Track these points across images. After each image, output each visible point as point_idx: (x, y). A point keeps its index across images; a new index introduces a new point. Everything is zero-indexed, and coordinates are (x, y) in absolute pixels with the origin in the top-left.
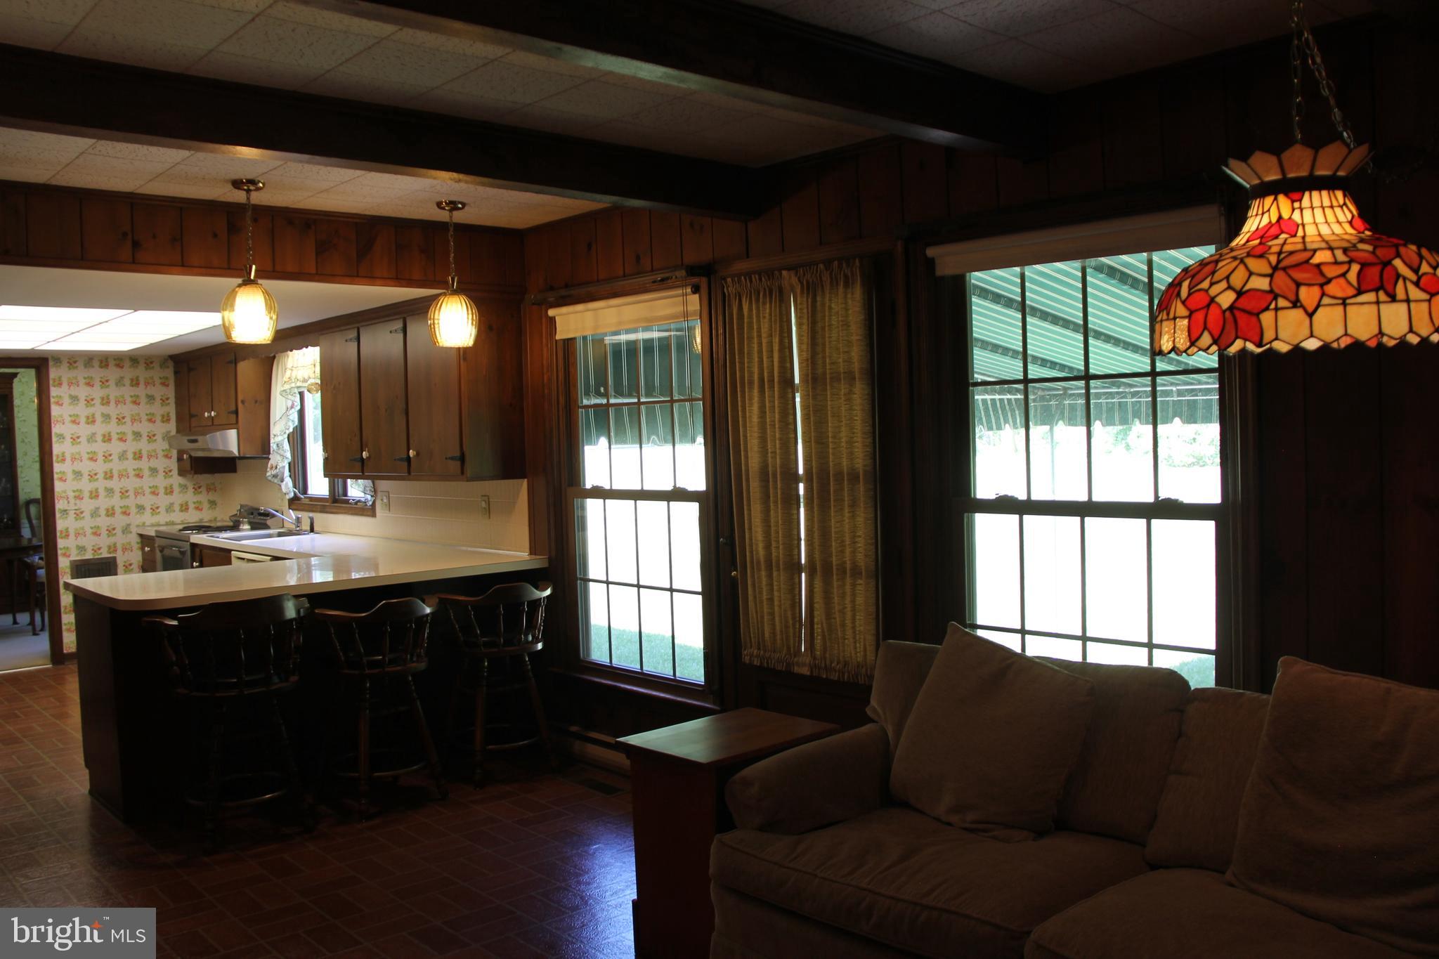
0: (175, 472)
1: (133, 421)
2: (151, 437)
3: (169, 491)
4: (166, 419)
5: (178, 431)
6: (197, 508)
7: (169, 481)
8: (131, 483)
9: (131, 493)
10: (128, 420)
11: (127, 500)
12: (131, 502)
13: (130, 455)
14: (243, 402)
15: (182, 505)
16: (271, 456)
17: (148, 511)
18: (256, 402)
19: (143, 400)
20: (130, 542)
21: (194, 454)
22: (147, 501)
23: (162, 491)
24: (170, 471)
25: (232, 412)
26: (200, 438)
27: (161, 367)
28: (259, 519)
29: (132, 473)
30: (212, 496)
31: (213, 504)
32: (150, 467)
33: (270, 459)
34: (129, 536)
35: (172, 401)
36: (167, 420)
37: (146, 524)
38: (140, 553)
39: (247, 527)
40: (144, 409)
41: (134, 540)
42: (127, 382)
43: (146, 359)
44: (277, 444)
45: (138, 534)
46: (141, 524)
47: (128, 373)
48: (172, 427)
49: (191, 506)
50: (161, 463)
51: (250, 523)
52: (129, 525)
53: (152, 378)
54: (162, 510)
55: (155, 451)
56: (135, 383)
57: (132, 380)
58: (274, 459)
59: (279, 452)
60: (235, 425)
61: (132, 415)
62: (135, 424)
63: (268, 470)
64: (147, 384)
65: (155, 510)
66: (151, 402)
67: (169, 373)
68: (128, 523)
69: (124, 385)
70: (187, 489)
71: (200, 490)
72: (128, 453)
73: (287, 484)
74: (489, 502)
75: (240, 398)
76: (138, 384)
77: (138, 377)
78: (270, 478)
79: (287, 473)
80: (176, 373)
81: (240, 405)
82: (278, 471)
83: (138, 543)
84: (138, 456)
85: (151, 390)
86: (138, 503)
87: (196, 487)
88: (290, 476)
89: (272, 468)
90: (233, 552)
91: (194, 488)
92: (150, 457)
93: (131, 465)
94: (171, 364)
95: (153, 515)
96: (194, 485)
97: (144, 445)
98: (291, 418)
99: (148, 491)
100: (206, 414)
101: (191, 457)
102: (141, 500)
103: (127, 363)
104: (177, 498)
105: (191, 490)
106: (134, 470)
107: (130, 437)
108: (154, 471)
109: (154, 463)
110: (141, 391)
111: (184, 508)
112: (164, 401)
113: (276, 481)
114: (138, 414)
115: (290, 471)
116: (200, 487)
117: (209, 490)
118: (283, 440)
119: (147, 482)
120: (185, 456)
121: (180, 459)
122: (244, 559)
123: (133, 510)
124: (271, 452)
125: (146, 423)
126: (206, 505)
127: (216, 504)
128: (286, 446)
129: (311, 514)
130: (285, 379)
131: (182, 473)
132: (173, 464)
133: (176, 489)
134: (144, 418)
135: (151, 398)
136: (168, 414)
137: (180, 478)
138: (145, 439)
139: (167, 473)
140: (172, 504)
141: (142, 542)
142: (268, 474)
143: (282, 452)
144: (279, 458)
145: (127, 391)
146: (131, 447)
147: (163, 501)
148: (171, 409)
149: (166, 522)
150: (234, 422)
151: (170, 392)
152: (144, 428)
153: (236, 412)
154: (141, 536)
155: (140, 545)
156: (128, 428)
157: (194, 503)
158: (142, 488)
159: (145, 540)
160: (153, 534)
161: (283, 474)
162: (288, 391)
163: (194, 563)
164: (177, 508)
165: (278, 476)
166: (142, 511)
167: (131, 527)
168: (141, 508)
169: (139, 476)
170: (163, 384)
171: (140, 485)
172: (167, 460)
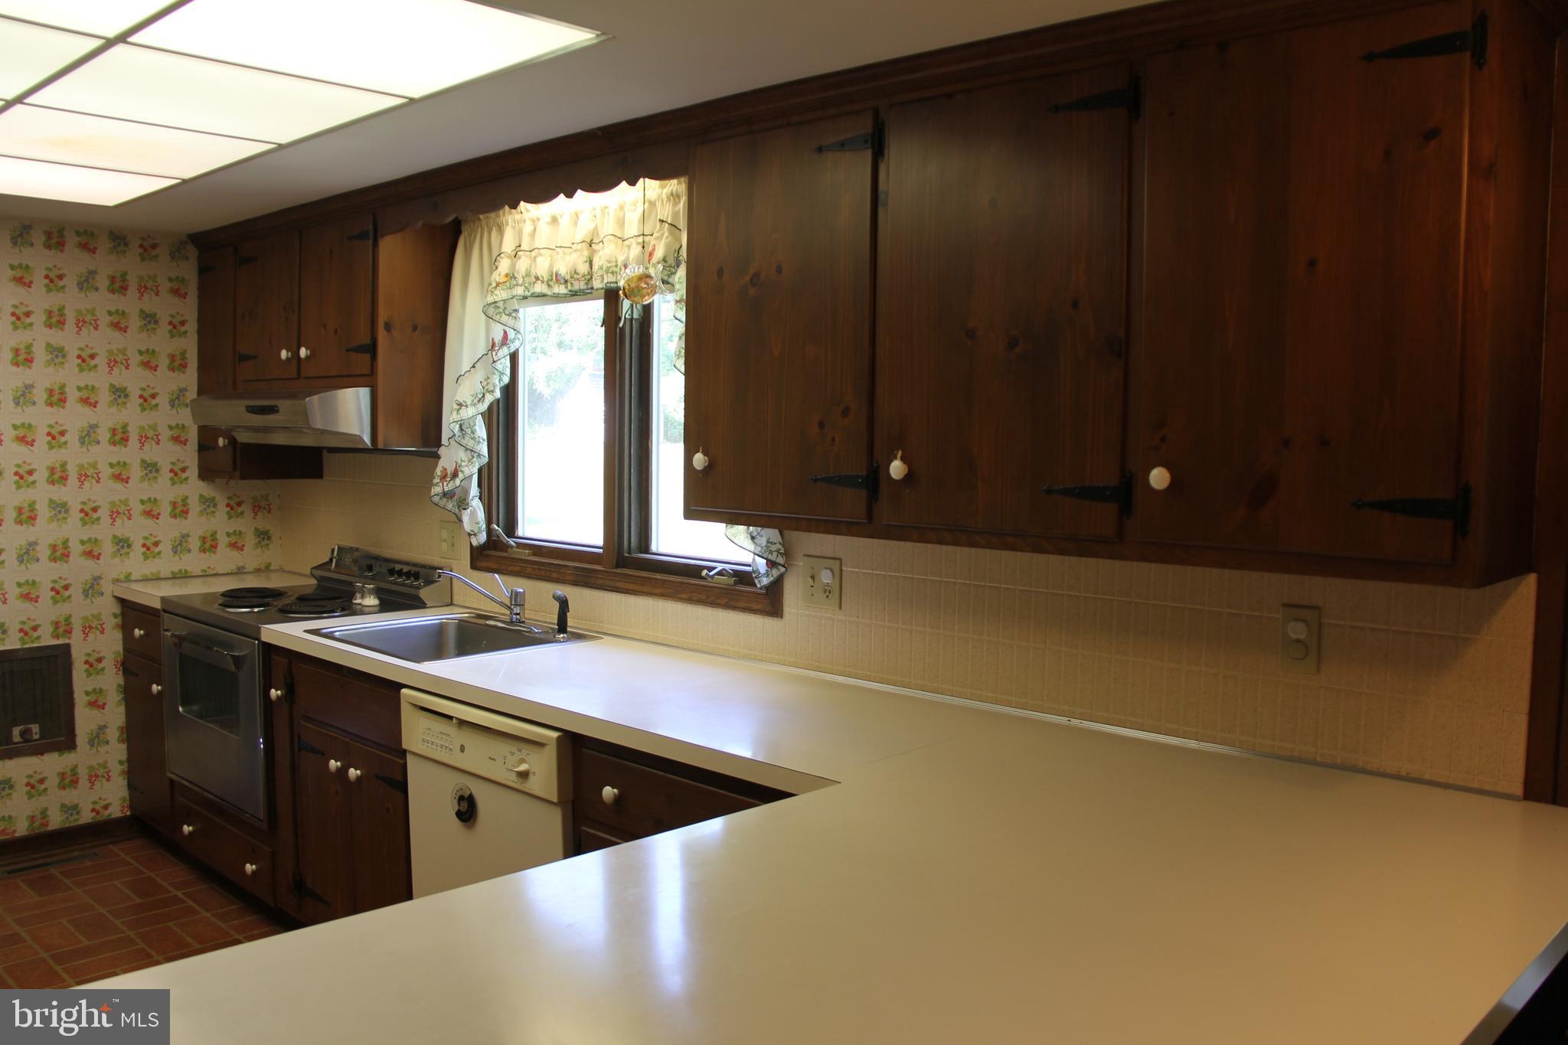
0: (193, 472)
1: (112, 363)
2: (147, 400)
3: (180, 510)
4: (178, 364)
5: (201, 391)
6: (233, 545)
7: (180, 490)
8: (105, 493)
9: (104, 513)
10: (101, 361)
11: (95, 526)
12: (104, 531)
13: (104, 435)
14: (388, 327)
15: (204, 539)
16: (442, 451)
17: (138, 550)
18: (415, 328)
19: (135, 322)
20: (100, 614)
21: (243, 437)
22: (136, 529)
23: (165, 509)
24: (184, 470)
25: (360, 349)
26: (284, 405)
27: (173, 256)
28: (392, 583)
29: (106, 472)
30: (262, 522)
31: (263, 536)
32: (143, 461)
33: (438, 457)
34: (98, 600)
35: (192, 327)
36: (180, 365)
37: (133, 578)
38: (118, 635)
39: (371, 601)
40: (134, 341)
41: (107, 609)
42: (103, 282)
43: (143, 239)
44: (461, 426)
45: (115, 597)
46: (122, 577)
47: (106, 264)
48: (190, 379)
49: (223, 541)
50: (165, 454)
51: (378, 592)
52: (97, 579)
53: (154, 278)
54: (165, 548)
55: (154, 427)
56: (118, 285)
57: (113, 279)
58: (449, 456)
59: (463, 442)
60: (367, 378)
61: (110, 352)
62: (116, 371)
63: (437, 480)
64: (142, 289)
65: (150, 548)
66: (150, 327)
67: (189, 271)
68: (96, 574)
69: (97, 289)
70: (215, 506)
71: (240, 510)
72: (99, 431)
73: (473, 514)
74: (1320, 625)
75: (382, 316)
76: (124, 288)
77: (124, 275)
78: (436, 499)
79: (474, 490)
80: (203, 270)
81: (382, 334)
82: (458, 481)
83: (115, 616)
84: (120, 437)
85: (151, 303)
86: (119, 535)
87: (232, 503)
88: (480, 498)
89: (444, 477)
90: (404, 691)
91: (228, 505)
92: (143, 439)
93: (104, 454)
94: (192, 252)
95: (146, 558)
96: (230, 498)
97: (132, 415)
98: (499, 366)
99: (137, 508)
100: (284, 354)
101: (233, 442)
102: (124, 528)
103: (103, 244)
104: (196, 525)
105: (222, 510)
106: (111, 465)
107: (104, 397)
108: (151, 468)
109: (151, 453)
110: (130, 303)
111: (207, 545)
112: (176, 327)
113: (450, 506)
114: (123, 351)
115: (480, 485)
116: (239, 504)
117: (257, 508)
118: (474, 417)
119: (137, 491)
120: (221, 442)
121: (203, 448)
122: (450, 718)
123: (108, 548)
124: (444, 441)
125: (140, 370)
126: (250, 540)
127: (269, 538)
128: (481, 431)
129: (561, 590)
130: (498, 276)
131: (206, 473)
132: (190, 456)
133: (195, 506)
134: (135, 359)
135: (149, 319)
136: (184, 353)
137: (201, 484)
138: (135, 401)
139: (177, 473)
140: (185, 536)
141: (123, 614)
142: (437, 489)
143: (471, 444)
144: (462, 455)
145: (101, 301)
146: (107, 416)
147: (167, 529)
148: (190, 345)
149: (172, 573)
150: (367, 371)
151: (189, 309)
152: (134, 379)
153: (372, 349)
154: (123, 602)
155: (119, 620)
156: (101, 379)
157: (228, 535)
158: (125, 502)
159: (131, 612)
160: (157, 605)
161: (466, 492)
162: (501, 304)
163: (273, 691)
164: (194, 543)
165: (454, 494)
166: (126, 550)
167: (102, 582)
168: (123, 544)
169: (121, 478)
170: (176, 292)
171: (123, 498)
172: (178, 448)
